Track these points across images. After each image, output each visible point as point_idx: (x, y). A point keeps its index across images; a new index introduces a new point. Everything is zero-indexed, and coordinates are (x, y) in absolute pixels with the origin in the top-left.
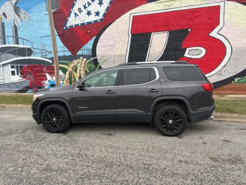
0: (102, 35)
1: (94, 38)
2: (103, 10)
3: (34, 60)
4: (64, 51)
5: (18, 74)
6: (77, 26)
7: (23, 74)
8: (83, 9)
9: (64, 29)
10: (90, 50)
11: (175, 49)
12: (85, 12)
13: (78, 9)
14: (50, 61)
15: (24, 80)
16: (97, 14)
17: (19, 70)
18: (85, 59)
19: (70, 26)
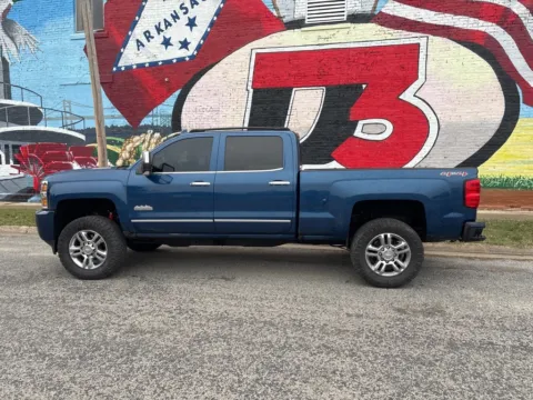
0: (194, 88)
1: (177, 93)
2: (195, 37)
3: (45, 132)
4: (113, 117)
5: (7, 162)
6: (141, 66)
7: (20, 161)
8: (154, 32)
9: (112, 72)
10: (168, 116)
11: (337, 122)
12: (159, 39)
13: (145, 33)
14: (83, 137)
15: (22, 174)
16: (185, 44)
17: (11, 154)
18: (157, 135)
19: (126, 67)
